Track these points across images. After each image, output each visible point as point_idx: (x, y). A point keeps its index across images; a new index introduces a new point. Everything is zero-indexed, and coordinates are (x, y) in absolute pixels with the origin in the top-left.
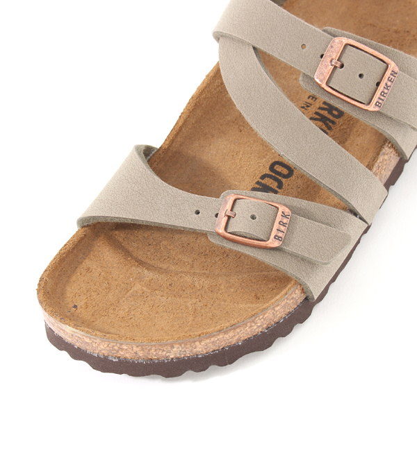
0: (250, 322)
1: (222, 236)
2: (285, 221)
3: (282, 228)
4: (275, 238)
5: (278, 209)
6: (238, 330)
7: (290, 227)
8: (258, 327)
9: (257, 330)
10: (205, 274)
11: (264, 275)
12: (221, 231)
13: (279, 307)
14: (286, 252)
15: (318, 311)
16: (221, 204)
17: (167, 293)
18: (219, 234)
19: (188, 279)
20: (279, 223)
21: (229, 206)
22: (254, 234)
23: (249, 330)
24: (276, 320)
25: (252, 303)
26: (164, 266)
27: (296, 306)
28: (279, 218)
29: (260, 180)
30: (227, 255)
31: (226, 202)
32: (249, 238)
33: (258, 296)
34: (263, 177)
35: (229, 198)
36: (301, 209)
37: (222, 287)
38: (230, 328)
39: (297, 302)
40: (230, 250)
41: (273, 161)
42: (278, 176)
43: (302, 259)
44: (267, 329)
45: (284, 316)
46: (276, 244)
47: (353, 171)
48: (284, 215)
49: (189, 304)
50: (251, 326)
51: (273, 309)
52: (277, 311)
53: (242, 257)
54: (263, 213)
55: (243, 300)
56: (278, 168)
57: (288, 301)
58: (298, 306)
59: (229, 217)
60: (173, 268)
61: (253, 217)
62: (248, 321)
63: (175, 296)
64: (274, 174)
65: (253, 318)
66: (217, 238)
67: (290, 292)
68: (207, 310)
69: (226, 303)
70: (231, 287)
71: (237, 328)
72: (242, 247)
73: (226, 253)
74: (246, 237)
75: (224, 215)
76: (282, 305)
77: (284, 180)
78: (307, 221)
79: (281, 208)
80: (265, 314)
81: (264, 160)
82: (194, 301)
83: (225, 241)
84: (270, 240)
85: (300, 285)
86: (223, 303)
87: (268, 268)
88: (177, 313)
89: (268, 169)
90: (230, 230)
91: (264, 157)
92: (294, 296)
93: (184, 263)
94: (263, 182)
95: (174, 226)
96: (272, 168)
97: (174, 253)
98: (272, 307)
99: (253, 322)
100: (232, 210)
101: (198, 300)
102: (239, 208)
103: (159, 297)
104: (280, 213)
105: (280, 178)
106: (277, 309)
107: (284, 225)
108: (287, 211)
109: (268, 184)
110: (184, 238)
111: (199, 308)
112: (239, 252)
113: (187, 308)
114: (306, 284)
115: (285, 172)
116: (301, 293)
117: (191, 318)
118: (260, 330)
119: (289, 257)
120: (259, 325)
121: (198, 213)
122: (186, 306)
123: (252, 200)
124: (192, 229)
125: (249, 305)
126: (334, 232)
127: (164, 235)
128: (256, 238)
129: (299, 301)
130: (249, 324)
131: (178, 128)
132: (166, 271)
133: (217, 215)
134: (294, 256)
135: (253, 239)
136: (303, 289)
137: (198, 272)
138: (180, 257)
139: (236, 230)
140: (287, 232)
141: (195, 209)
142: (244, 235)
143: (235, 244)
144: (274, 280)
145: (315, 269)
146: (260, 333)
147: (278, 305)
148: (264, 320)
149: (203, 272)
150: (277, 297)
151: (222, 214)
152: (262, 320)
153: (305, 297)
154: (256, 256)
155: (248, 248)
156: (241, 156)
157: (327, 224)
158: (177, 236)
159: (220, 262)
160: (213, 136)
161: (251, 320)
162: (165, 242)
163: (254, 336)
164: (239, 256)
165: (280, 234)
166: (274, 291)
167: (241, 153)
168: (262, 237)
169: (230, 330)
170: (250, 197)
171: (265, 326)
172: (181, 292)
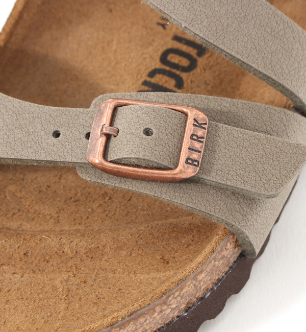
0: (160, 305)
1: (99, 168)
2: (200, 133)
3: (197, 145)
4: (187, 162)
5: (186, 115)
6: (142, 320)
7: (210, 143)
8: (173, 309)
9: (171, 315)
10: (78, 231)
11: (171, 224)
12: (97, 159)
13: (203, 275)
14: (206, 185)
15: (258, 270)
16: (92, 118)
17: (21, 268)
18: (94, 166)
19: (52, 242)
20: (191, 138)
21: (106, 119)
22: (153, 159)
23: (158, 317)
24: (199, 294)
25: (158, 270)
26: (14, 225)
27: (227, 269)
28: (190, 129)
29: (148, 79)
30: (110, 198)
31: (101, 113)
32: (145, 168)
33: (166, 257)
34: (152, 74)
35: (106, 106)
36: (221, 113)
37: (108, 249)
38: (127, 319)
39: (229, 261)
40: (115, 190)
41: (165, 48)
42: (174, 71)
43: (234, 193)
44: (186, 311)
45: (210, 286)
46: (190, 172)
47: (298, 45)
48: (197, 124)
49: (57, 283)
50: (161, 311)
51: (195, 278)
52: (200, 281)
53: (134, 199)
54: (163, 123)
55: (143, 268)
56: (174, 59)
57: (217, 263)
58: (231, 268)
59: (108, 137)
60: (27, 226)
61: (148, 132)
62: (157, 303)
63: (34, 272)
64: (168, 68)
65: (164, 297)
66: (92, 171)
67: (219, 248)
68: (87, 289)
69: (117, 275)
70: (121, 248)
71: (140, 316)
72: (134, 182)
73: (107, 195)
74: (139, 166)
75: (99, 133)
76: (208, 270)
77: (184, 75)
78: (235, 131)
79: (192, 114)
80: (182, 289)
81: (151, 48)
82: (65, 276)
83: (105, 175)
84: (180, 167)
85: (233, 234)
86: (111, 275)
87: (176, 211)
88: (40, 300)
89: (158, 60)
90: (112, 156)
91: (150, 44)
92: (225, 253)
93: (44, 216)
94: (153, 80)
95: (20, 160)
96: (164, 59)
97: (28, 203)
98: (192, 276)
99: (165, 303)
100: (111, 124)
101: (71, 274)
102: (123, 121)
103: (8, 276)
104: (190, 121)
105: (178, 72)
106: (200, 277)
107: (199, 139)
108: (201, 116)
109: (160, 83)
110: (42, 179)
111: (74, 288)
112: (129, 191)
113: (55, 289)
114: (243, 233)
115: (185, 62)
116: (235, 247)
117: (63, 306)
118: (176, 314)
119: (212, 191)
120: (174, 306)
121: (57, 134)
122: (53, 286)
123: (144, 105)
124: (51, 162)
125: (153, 275)
126: (280, 144)
127: (10, 176)
128: (155, 165)
129: (232, 260)
130: (158, 309)
131: (16, 14)
132: (18, 233)
133: (88, 136)
134: (220, 189)
135: (152, 168)
136: (237, 241)
137: (67, 228)
138: (37, 207)
139: (121, 156)
140: (205, 151)
141: (53, 129)
142: (136, 162)
143: (123, 180)
144: (188, 230)
145: (255, 205)
146: (176, 319)
147: (201, 272)
148: (182, 298)
149: (75, 228)
150: (199, 259)
151: (96, 133)
152: (179, 299)
153: (240, 252)
154: (158, 194)
155: (144, 184)
156: (114, 47)
157: (266, 132)
158: (30, 176)
159: (100, 210)
160: (70, 22)
161: (161, 301)
162: (12, 188)
163: (168, 325)
164: (129, 197)
165: (195, 156)
166: (191, 247)
167: (115, 42)
168: (165, 163)
169: (129, 322)
170: (139, 101)
171: (183, 306)
172: (43, 264)
